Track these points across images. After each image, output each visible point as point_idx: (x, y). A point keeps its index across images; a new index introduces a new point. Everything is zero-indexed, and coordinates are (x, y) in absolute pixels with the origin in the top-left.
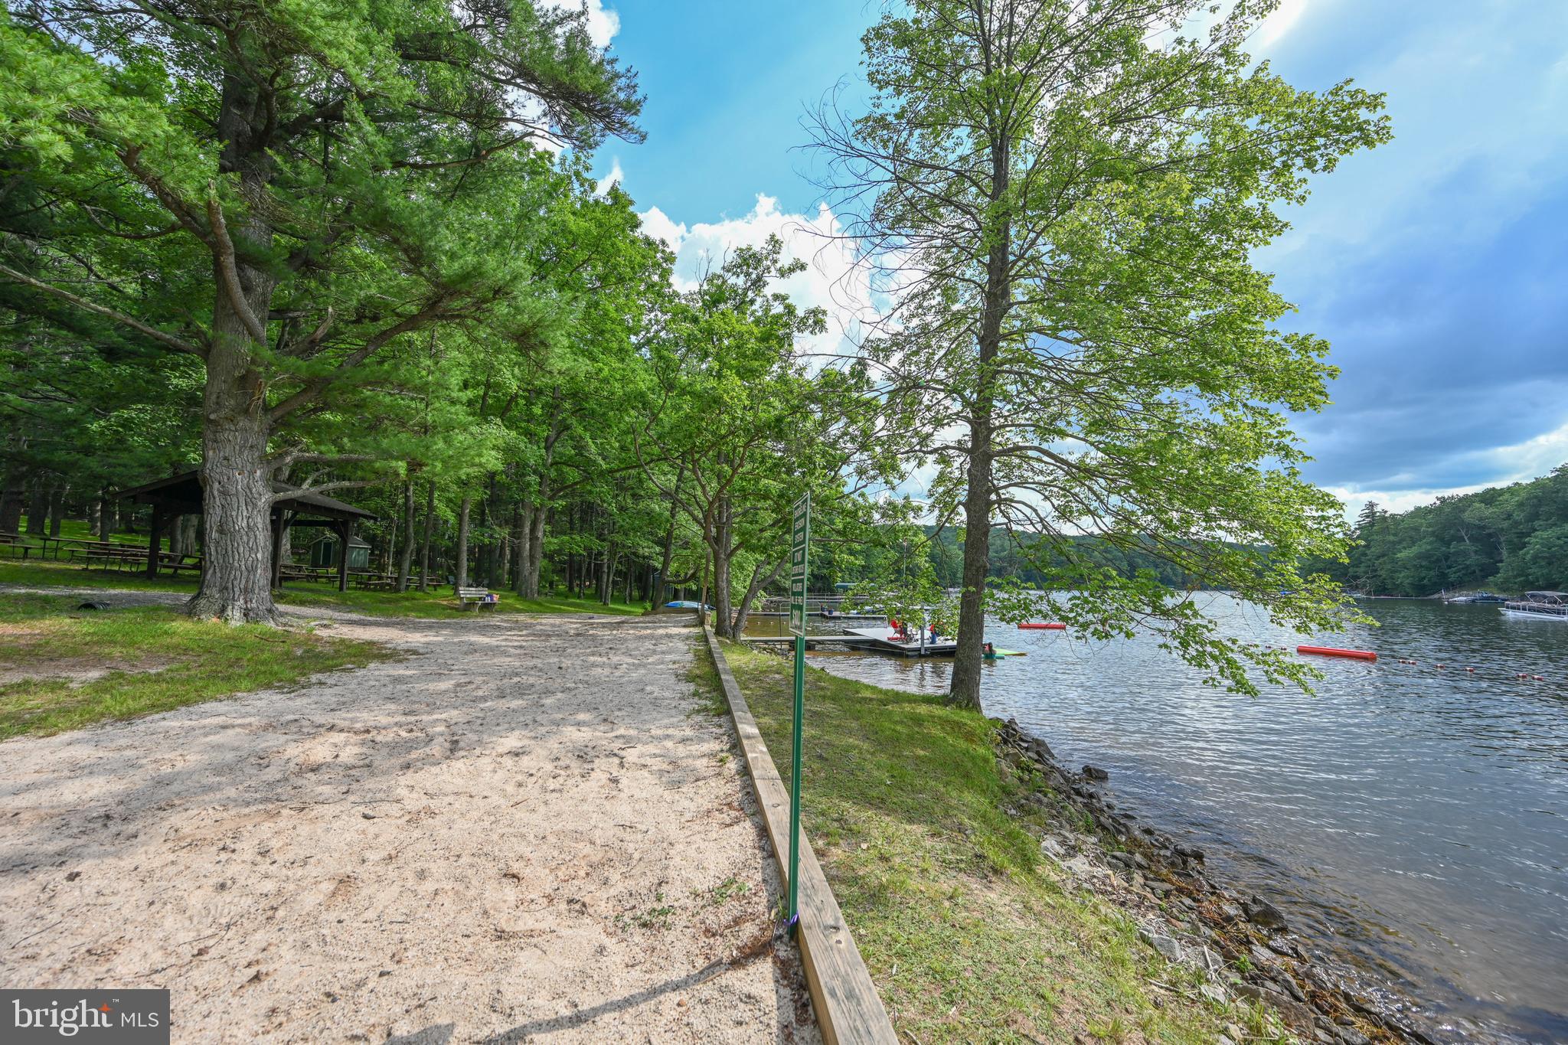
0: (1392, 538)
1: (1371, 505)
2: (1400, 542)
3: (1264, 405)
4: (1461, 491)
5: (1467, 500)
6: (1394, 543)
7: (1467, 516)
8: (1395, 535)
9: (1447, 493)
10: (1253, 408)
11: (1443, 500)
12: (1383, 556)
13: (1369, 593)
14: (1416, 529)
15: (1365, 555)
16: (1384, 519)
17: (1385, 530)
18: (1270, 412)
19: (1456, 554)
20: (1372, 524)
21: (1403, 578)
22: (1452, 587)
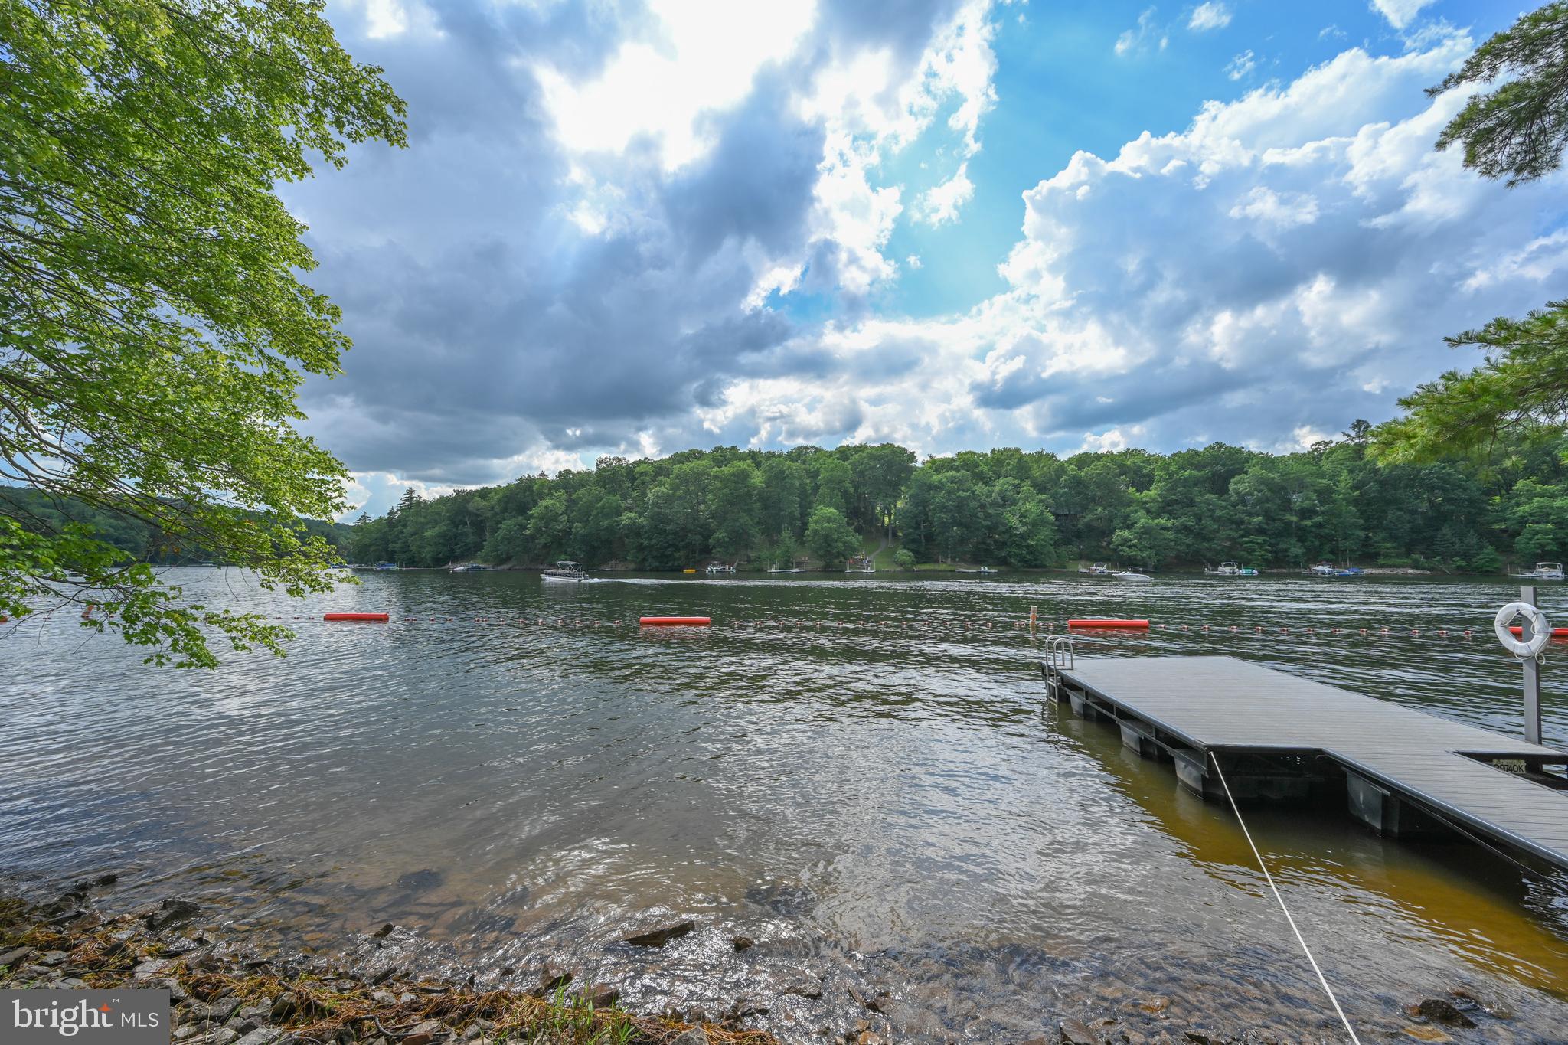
0: (422, 520)
1: (411, 491)
2: (427, 523)
3: (282, 358)
4: (469, 488)
5: (471, 493)
6: (423, 523)
7: (471, 506)
8: (425, 517)
9: (461, 488)
10: (269, 358)
11: (457, 492)
12: (415, 534)
13: (401, 566)
14: (439, 514)
15: (402, 533)
16: (419, 503)
17: (418, 513)
18: (286, 366)
19: (461, 534)
20: (410, 507)
21: (427, 552)
22: (457, 559)
